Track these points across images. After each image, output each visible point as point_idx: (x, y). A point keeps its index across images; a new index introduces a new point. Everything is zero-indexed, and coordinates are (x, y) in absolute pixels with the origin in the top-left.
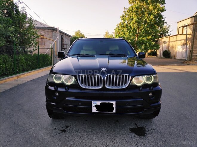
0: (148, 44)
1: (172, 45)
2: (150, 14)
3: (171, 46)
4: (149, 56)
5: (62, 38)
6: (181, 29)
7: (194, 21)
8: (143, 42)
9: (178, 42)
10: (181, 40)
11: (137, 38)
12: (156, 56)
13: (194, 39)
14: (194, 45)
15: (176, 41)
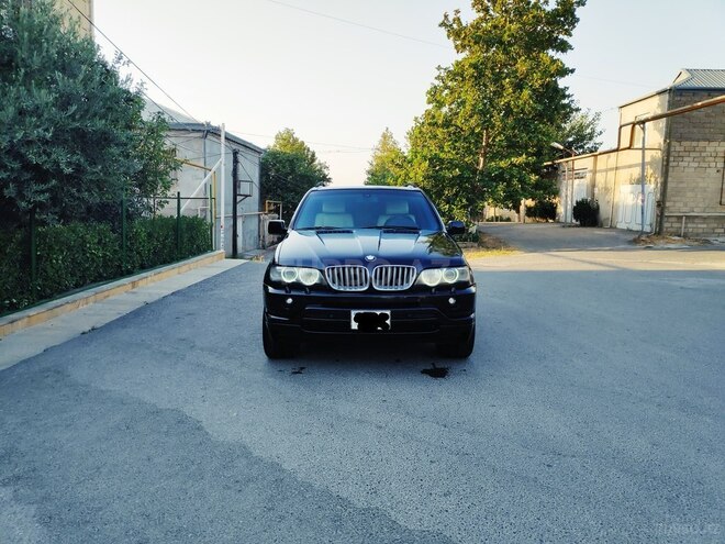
0: (515, 182)
1: (603, 181)
2: (519, 86)
3: (600, 186)
4: (528, 220)
5: (236, 161)
6: (627, 131)
7: (670, 107)
8: (502, 174)
9: (621, 171)
10: (630, 166)
11: (484, 161)
12: (553, 218)
13: (668, 165)
14: (670, 185)
15: (617, 168)
